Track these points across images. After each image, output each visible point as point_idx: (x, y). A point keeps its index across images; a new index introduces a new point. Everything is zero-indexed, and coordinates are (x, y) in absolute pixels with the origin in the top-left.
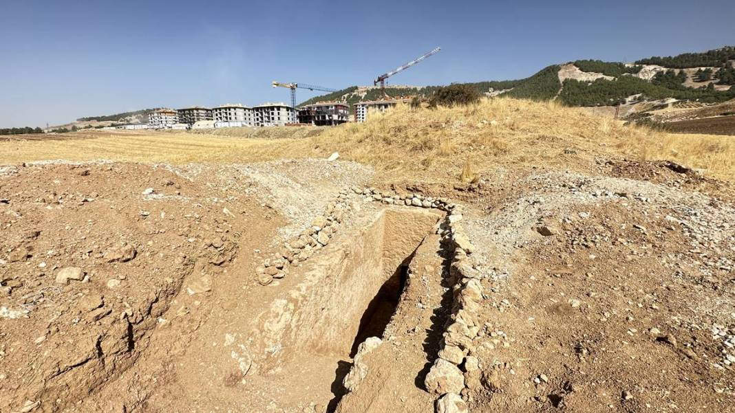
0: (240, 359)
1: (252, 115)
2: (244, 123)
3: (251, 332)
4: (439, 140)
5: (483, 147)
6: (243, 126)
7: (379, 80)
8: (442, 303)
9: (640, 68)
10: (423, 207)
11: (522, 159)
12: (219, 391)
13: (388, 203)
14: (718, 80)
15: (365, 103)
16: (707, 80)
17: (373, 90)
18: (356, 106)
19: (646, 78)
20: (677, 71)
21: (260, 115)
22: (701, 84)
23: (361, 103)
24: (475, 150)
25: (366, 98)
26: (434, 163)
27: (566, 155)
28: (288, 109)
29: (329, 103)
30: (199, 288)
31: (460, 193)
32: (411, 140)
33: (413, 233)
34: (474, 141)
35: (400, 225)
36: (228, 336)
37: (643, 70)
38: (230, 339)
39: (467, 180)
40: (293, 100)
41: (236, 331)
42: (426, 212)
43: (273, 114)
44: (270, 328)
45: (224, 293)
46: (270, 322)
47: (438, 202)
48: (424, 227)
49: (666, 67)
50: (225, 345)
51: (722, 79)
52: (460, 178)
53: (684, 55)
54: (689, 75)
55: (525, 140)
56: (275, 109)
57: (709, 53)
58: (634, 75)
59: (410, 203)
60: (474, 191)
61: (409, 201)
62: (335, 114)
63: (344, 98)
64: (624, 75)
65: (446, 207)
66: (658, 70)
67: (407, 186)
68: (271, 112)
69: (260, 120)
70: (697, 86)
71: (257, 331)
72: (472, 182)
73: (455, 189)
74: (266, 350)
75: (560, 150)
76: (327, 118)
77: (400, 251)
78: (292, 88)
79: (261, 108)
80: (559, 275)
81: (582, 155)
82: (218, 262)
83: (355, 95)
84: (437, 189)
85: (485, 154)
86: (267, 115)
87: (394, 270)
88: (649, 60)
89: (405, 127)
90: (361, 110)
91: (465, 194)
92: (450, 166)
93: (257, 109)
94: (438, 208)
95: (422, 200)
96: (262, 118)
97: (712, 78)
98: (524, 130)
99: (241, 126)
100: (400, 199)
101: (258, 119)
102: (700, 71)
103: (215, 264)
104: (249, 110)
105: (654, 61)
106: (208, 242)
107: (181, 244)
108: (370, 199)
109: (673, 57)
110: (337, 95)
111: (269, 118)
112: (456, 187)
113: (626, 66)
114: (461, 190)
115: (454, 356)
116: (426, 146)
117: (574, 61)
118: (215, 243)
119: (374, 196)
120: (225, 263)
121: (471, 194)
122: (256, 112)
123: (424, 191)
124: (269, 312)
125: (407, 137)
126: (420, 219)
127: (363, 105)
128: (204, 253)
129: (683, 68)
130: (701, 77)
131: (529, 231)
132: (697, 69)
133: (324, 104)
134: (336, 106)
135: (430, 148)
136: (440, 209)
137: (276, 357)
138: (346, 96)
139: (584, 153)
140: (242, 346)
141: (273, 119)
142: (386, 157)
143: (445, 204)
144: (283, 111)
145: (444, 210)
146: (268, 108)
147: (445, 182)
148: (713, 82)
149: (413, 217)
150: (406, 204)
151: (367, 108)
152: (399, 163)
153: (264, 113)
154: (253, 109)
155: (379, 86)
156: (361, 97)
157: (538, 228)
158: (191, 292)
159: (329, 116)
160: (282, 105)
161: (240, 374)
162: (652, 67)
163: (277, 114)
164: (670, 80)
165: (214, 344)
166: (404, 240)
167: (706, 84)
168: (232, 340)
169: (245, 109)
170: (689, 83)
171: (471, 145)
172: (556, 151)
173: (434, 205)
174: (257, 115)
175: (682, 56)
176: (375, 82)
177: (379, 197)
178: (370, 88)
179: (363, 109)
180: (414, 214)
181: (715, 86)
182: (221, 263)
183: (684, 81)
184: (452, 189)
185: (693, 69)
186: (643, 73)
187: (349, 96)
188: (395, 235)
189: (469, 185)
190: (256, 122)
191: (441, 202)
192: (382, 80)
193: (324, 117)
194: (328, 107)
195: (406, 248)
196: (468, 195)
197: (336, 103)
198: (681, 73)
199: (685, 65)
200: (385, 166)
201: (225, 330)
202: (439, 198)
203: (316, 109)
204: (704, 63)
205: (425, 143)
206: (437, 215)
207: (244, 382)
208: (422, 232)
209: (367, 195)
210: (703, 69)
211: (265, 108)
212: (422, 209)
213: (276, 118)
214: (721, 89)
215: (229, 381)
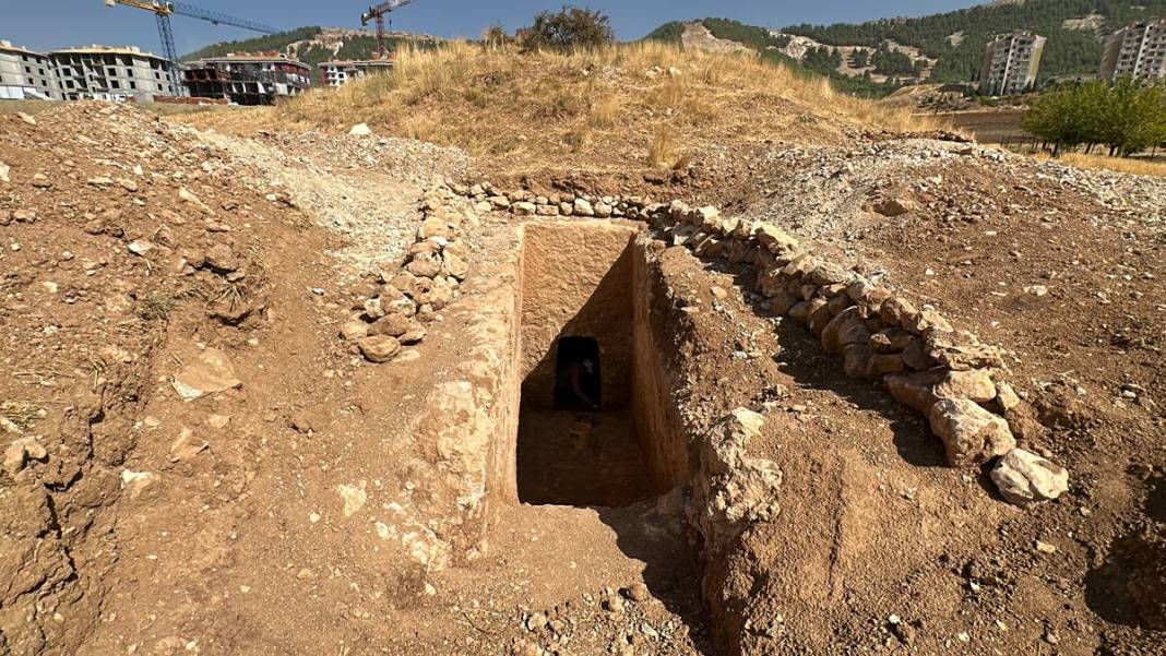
0: (407, 537)
1: (51, 73)
2: (32, 91)
3: (405, 469)
4: (586, 99)
5: (669, 111)
6: (27, 96)
7: (372, 14)
8: (780, 342)
9: (788, 39)
10: (597, 215)
11: (741, 130)
12: (393, 625)
13: (525, 212)
14: (874, 67)
15: (344, 63)
16: (862, 66)
17: (355, 37)
18: (326, 68)
19: (796, 55)
20: (830, 49)
21: (74, 72)
22: (857, 71)
23: (337, 62)
24: (656, 116)
25: (342, 54)
26: (588, 140)
27: (803, 125)
28: (154, 63)
29: (261, 57)
30: (207, 381)
31: (656, 188)
32: (527, 99)
33: (582, 268)
34: (652, 101)
35: (556, 255)
36: (346, 491)
37: (791, 43)
38: (353, 496)
39: (666, 165)
40: (168, 43)
41: (359, 476)
42: (606, 224)
43: (112, 72)
44: (457, 448)
45: (273, 392)
46: (454, 435)
47: (626, 205)
48: (603, 255)
49: (819, 41)
50: (348, 513)
51: (878, 65)
52: (650, 161)
53: (837, 25)
54: (844, 57)
55: (735, 100)
56: (118, 61)
57: (864, 26)
58: (780, 50)
59: (570, 210)
60: (682, 184)
61: (567, 207)
62: (280, 82)
63: (292, 51)
64: (769, 48)
65: (643, 212)
66: (809, 44)
67: (554, 179)
68: (106, 68)
69: (77, 85)
70: (853, 73)
71: (419, 464)
72: (677, 167)
73: (647, 180)
74: (461, 501)
75: (792, 118)
76: (261, 90)
77: (556, 308)
78: (160, 12)
79: (77, 57)
80: (968, 262)
81: (824, 125)
82: (236, 314)
83: (316, 47)
84: (611, 182)
85: (676, 123)
86: (95, 74)
87: (546, 348)
88: (798, 29)
89: (507, 74)
90: (337, 77)
91: (666, 190)
92: (621, 144)
93: (65, 58)
94: (624, 216)
95: (593, 203)
96: (83, 82)
97: (868, 63)
98: (728, 86)
99: (22, 96)
100: (549, 203)
101: (70, 84)
102: (855, 51)
103: (226, 321)
104: (39, 59)
105: (804, 31)
106: (197, 255)
107: (110, 259)
108: (485, 206)
109: (826, 27)
110: (277, 42)
111: (103, 81)
112: (650, 176)
113: (771, 33)
114: (657, 182)
115: (978, 386)
116: (563, 109)
117: (703, 18)
118: (218, 258)
119: (493, 199)
120: (252, 319)
121: (678, 189)
122: (61, 67)
123: (589, 189)
124: (435, 415)
125: (517, 93)
126: (595, 240)
127: (340, 68)
128: (185, 288)
129: (837, 45)
130: (857, 60)
131: (860, 214)
132: (852, 48)
133: (248, 57)
134: (278, 65)
135: (572, 114)
136: (629, 218)
137: (478, 516)
138: (295, 45)
139: (825, 122)
140: (395, 505)
141: (115, 84)
142: (487, 130)
143: (640, 206)
144: (142, 70)
145: (640, 218)
146: (97, 56)
147: (624, 170)
148: (870, 69)
149: (582, 236)
150: (561, 212)
151: (352, 74)
152: (518, 141)
153: (85, 68)
154: (52, 57)
155: (371, 31)
156: (332, 52)
157: (876, 206)
158: (188, 392)
159: (266, 86)
160: (136, 51)
161: (417, 572)
162: (801, 40)
163: (126, 74)
164: (823, 62)
165: (314, 518)
166: (565, 286)
167: (862, 71)
168: (362, 497)
169: (25, 56)
170: (844, 69)
171: (648, 108)
172: (788, 118)
173: (617, 211)
174: (67, 72)
175: (836, 27)
176: (364, 20)
177: (505, 202)
178: (350, 33)
179: (341, 76)
180: (583, 230)
181: (872, 76)
182: (243, 317)
183: (838, 65)
184: (641, 182)
185: (848, 48)
186: (791, 48)
187: (303, 48)
188: (546, 277)
189: (671, 172)
190: (67, 90)
191: (630, 204)
192: (379, 15)
193: (255, 87)
194: (258, 65)
195: (570, 301)
196: (673, 192)
197: (278, 57)
198: (835, 52)
199: (840, 40)
200: (490, 147)
201: (329, 479)
202: (626, 197)
203: (228, 68)
204: (859, 41)
205: (561, 104)
206: (629, 228)
207: (430, 590)
208: (599, 265)
209: (479, 197)
210: (859, 49)
211: (87, 55)
212: (596, 220)
213: (124, 83)
214: (878, 81)
215: (401, 596)
